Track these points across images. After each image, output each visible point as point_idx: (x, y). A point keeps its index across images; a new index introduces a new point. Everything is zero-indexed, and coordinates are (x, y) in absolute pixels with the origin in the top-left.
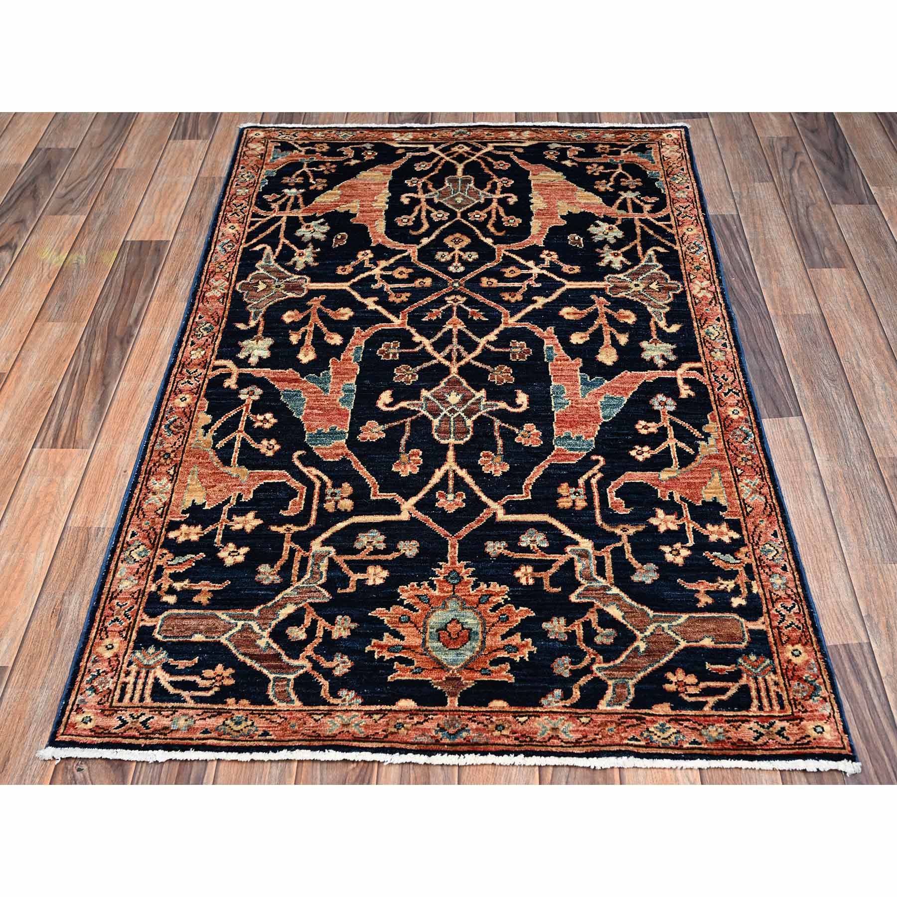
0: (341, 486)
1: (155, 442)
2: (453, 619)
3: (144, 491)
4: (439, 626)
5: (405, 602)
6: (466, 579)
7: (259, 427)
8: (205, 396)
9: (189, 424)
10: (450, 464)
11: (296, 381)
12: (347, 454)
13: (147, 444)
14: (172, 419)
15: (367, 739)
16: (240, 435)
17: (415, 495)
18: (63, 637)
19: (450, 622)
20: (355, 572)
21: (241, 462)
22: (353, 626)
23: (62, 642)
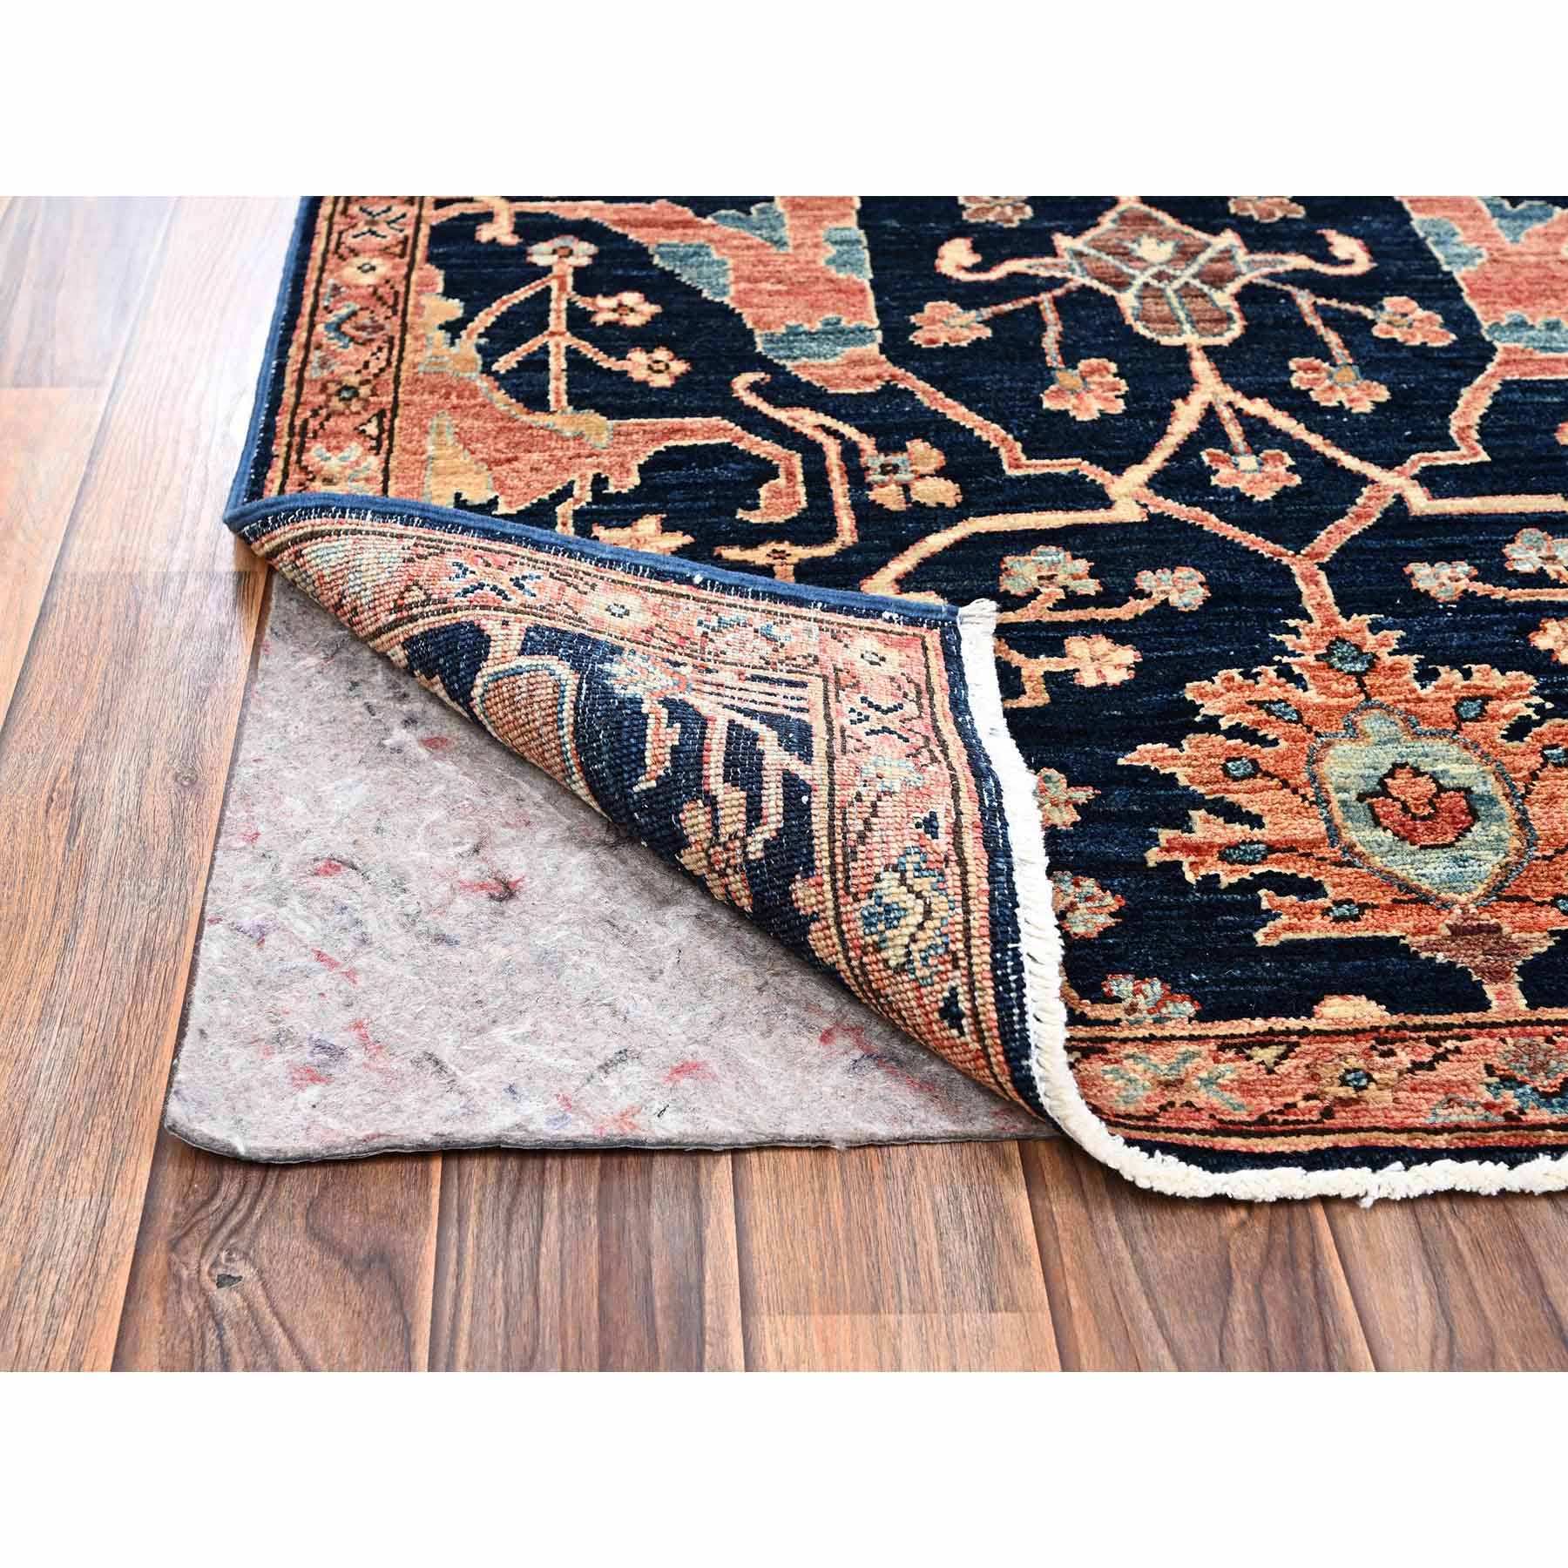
0: (904, 449)
1: (305, 362)
2: (1395, 766)
3: (295, 476)
4: (1363, 786)
5: (1224, 724)
6: (1388, 660)
7: (608, 324)
8: (430, 259)
9: (397, 320)
10: (1209, 388)
11: (686, 224)
12: (893, 377)
13: (281, 368)
14: (344, 312)
15: (1263, 1126)
16: (557, 341)
17: (1140, 459)
18: (98, 866)
19: (1391, 774)
20: (1032, 654)
21: (578, 401)
22: (1082, 795)
23: (95, 883)
